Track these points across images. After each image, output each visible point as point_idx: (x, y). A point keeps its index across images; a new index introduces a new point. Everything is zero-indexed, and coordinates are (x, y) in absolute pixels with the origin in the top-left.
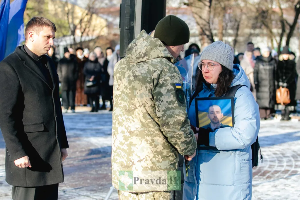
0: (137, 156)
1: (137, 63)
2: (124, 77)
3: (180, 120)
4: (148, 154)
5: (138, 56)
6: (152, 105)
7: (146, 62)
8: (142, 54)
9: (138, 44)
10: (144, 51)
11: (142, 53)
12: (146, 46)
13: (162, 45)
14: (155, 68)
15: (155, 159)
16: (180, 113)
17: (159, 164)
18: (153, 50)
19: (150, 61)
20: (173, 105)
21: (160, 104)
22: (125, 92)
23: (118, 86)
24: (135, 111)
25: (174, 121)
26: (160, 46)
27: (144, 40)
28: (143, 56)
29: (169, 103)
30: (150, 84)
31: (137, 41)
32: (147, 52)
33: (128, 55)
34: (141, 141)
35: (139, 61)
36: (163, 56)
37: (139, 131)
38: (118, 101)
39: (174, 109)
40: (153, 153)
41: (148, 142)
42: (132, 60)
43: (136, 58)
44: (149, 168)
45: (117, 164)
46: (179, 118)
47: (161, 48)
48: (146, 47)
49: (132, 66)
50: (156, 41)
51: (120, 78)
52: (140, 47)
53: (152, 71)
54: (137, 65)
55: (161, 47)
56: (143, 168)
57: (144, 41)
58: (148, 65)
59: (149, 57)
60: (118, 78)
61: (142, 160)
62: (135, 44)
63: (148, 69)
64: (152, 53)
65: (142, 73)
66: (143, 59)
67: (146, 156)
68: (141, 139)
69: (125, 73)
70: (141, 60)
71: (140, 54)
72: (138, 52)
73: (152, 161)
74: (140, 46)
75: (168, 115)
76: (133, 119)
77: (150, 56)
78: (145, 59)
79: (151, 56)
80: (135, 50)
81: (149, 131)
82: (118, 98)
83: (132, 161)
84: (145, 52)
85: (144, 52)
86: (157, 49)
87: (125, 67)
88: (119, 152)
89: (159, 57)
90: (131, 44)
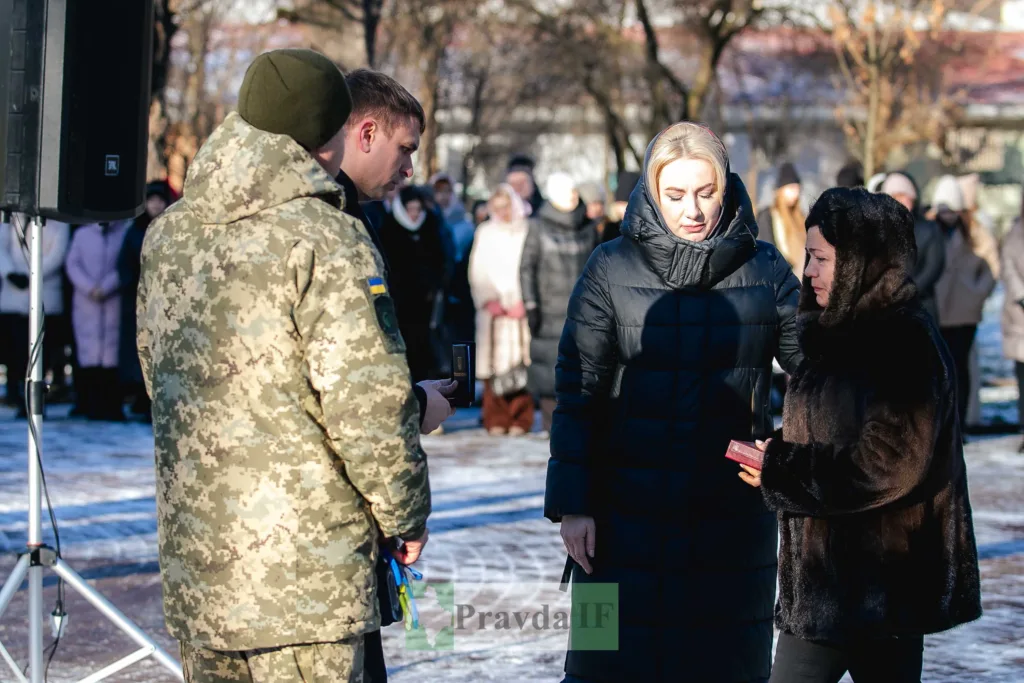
0: (247, 528)
1: (227, 224)
2: (189, 273)
3: (394, 397)
4: (282, 523)
5: (230, 200)
6: (294, 352)
7: (260, 218)
8: (243, 192)
9: (226, 161)
10: (247, 182)
11: (244, 189)
12: (251, 165)
13: (303, 155)
14: (294, 234)
15: (307, 536)
16: (390, 375)
17: (320, 551)
18: (278, 177)
19: (273, 212)
20: (369, 351)
21: (326, 350)
22: (196, 321)
23: (167, 305)
24: (231, 382)
25: (375, 402)
26: (297, 158)
27: (241, 146)
28: (246, 198)
29: (354, 345)
30: (283, 286)
31: (218, 152)
32: (258, 183)
33: (194, 199)
34: (258, 481)
35: (235, 215)
36: (313, 190)
37: (247, 448)
38: (171, 354)
39: (372, 364)
40: (300, 517)
41: (282, 482)
42: (210, 214)
43: (223, 208)
44: (289, 565)
45: (181, 561)
46: (389, 391)
47: (300, 167)
48: (252, 170)
49: (212, 235)
50: (283, 145)
51: (174, 276)
52: (233, 172)
53: (283, 242)
54: (228, 230)
55: (300, 162)
56: (267, 569)
57: (244, 149)
58: (269, 227)
59: (267, 200)
60: (165, 277)
61: (263, 543)
62: (214, 160)
63: (272, 238)
64: (275, 186)
65: (250, 255)
66: (247, 208)
67: (277, 528)
68: (257, 474)
69: (190, 258)
70: (242, 211)
71: (238, 193)
72: (227, 187)
73: (295, 543)
74: (232, 168)
75: (353, 384)
76: (227, 410)
77: (271, 195)
78: (254, 207)
79: (275, 196)
80: (218, 182)
81: (281, 445)
82: (170, 343)
83: (231, 548)
84: (253, 187)
85: (248, 187)
86: (289, 171)
87: (188, 239)
88: (186, 520)
89: (300, 196)
90: (200, 164)
